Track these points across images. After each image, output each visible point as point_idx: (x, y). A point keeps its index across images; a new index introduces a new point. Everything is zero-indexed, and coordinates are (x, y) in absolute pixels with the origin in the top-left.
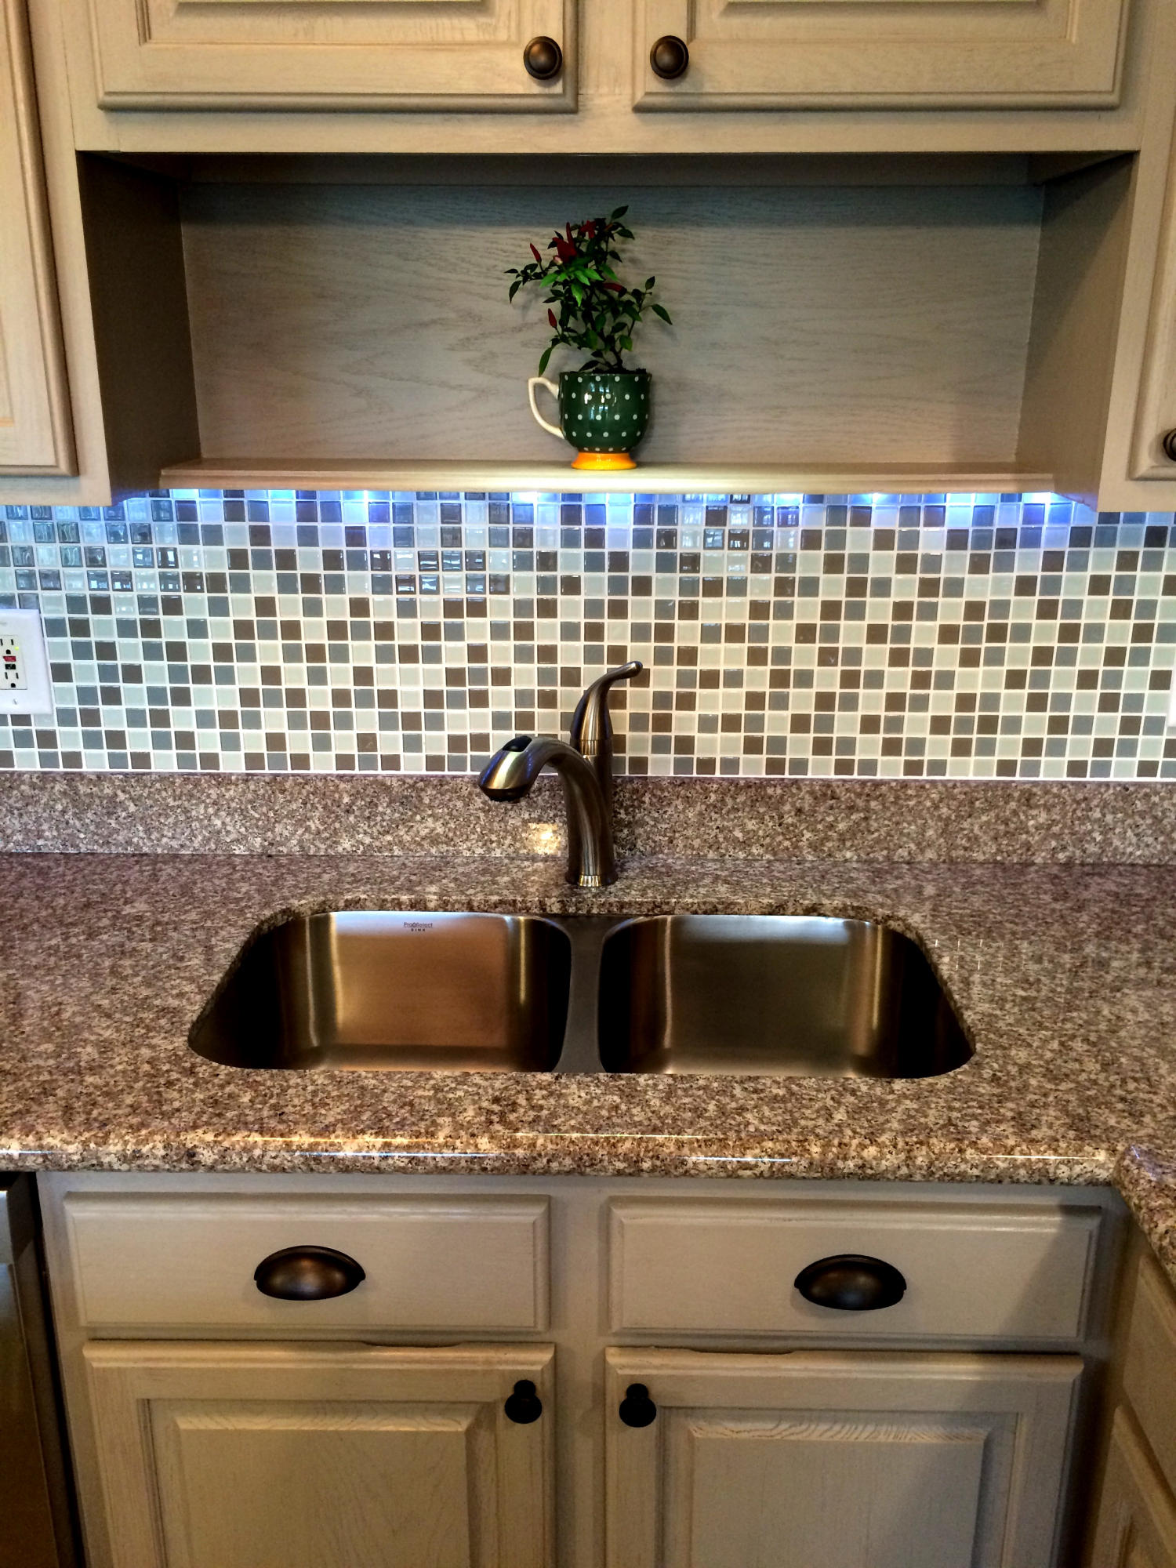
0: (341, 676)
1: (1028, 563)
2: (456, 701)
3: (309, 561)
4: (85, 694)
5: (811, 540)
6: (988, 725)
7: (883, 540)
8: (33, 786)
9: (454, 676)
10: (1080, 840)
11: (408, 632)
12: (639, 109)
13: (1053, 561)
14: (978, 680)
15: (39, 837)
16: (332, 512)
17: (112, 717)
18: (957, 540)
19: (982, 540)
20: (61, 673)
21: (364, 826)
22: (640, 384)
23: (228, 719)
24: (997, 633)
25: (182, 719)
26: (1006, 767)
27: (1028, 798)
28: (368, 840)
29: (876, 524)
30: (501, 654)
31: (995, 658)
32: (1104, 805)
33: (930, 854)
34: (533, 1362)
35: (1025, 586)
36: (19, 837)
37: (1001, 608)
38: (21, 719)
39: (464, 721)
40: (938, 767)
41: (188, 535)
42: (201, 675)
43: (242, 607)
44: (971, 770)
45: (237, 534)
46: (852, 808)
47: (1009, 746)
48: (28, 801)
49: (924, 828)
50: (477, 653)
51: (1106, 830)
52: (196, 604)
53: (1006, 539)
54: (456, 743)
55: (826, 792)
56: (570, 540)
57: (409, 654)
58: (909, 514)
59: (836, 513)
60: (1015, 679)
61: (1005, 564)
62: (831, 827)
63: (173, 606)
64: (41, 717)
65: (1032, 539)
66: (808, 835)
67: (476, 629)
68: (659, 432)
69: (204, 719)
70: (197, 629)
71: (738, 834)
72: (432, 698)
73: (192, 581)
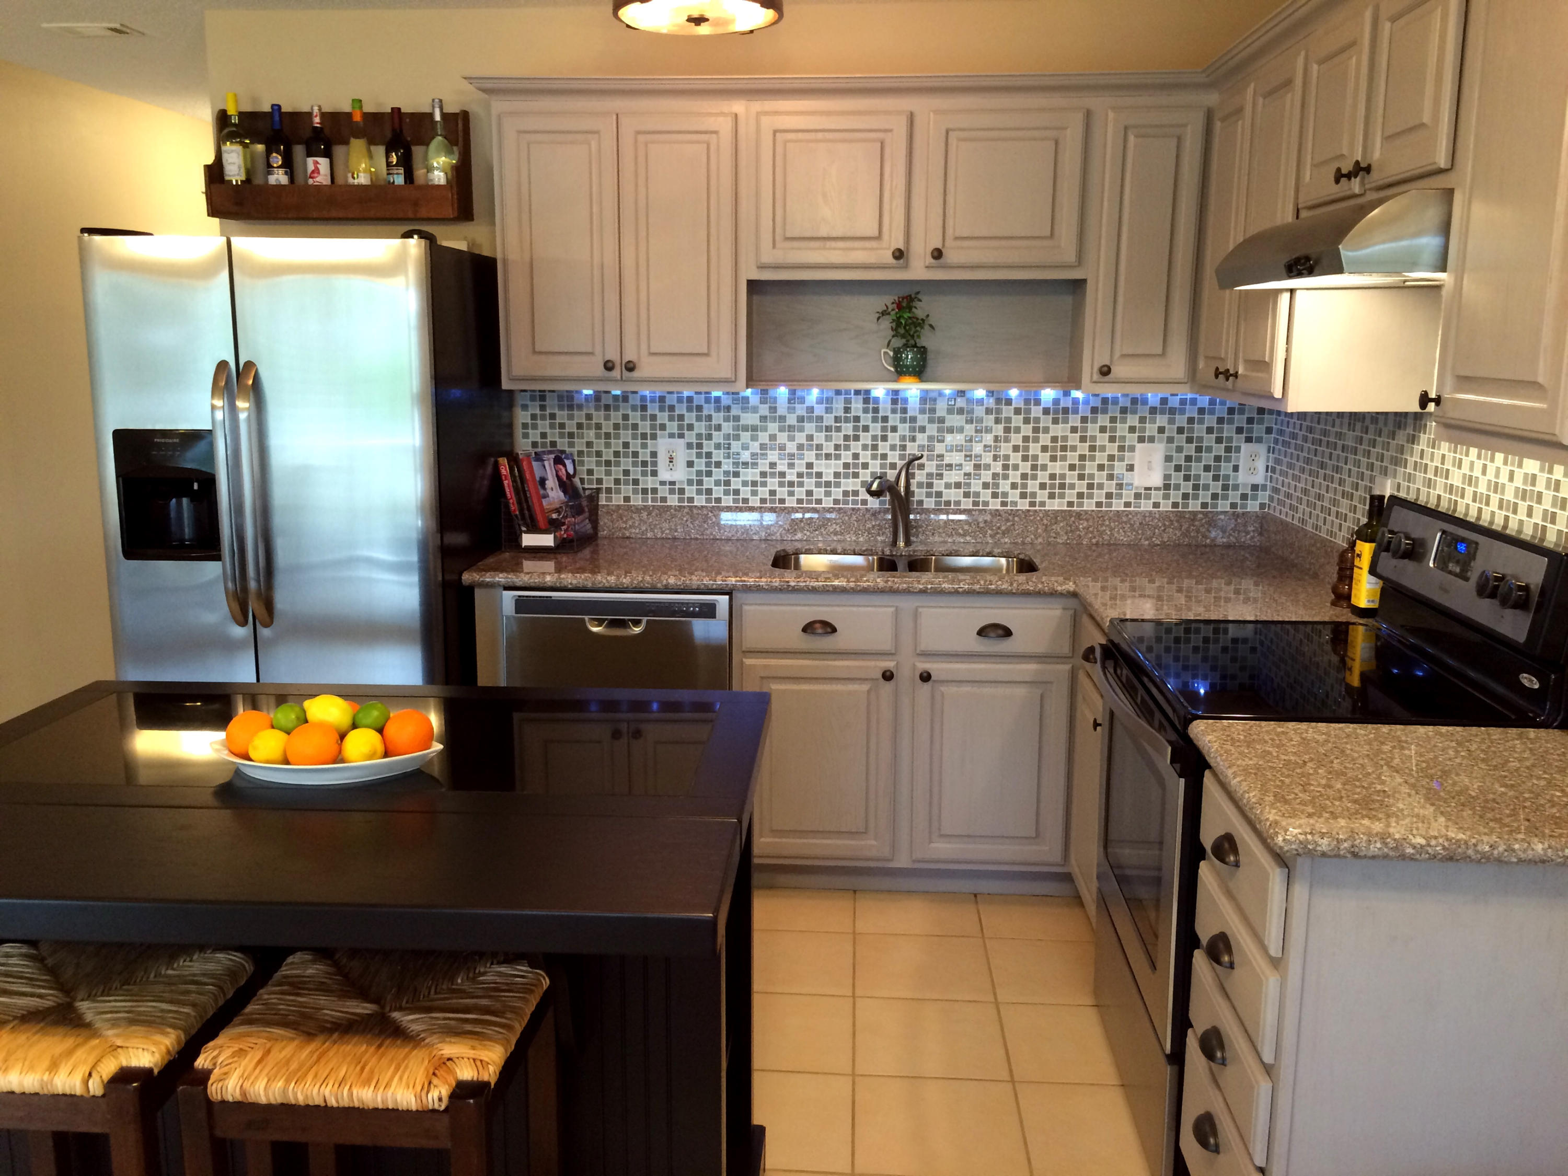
0: (800, 466)
1: (1074, 420)
2: (846, 476)
3: (792, 420)
4: (699, 473)
5: (988, 411)
6: (1062, 486)
7: (1017, 411)
8: (676, 510)
9: (846, 466)
10: (1101, 534)
11: (829, 448)
12: (927, 267)
13: (1084, 420)
14: (1057, 468)
15: (676, 531)
16: (802, 400)
17: (708, 483)
18: (1046, 411)
19: (1056, 412)
20: (690, 464)
21: (807, 527)
22: (923, 351)
23: (754, 484)
24: (1064, 448)
25: (736, 483)
26: (1070, 504)
27: (1079, 515)
28: (808, 533)
29: (1014, 405)
30: (866, 456)
31: (1064, 458)
32: (1110, 519)
33: (1040, 540)
34: (889, 664)
35: (1074, 430)
36: (667, 531)
37: (1065, 438)
38: (672, 483)
39: (850, 484)
40: (1043, 504)
41: (745, 409)
42: (745, 465)
43: (764, 437)
44: (1056, 505)
45: (764, 410)
46: (1008, 520)
47: (1071, 495)
48: (673, 516)
49: (1037, 528)
50: (856, 456)
51: (1111, 530)
52: (745, 436)
53: (1066, 411)
54: (846, 493)
55: (996, 513)
56: (894, 411)
57: (828, 456)
58: (1027, 402)
59: (998, 401)
60: (1072, 467)
61: (1066, 421)
62: (999, 528)
63: (737, 438)
64: (681, 482)
65: (1076, 411)
66: (989, 532)
67: (856, 447)
68: (929, 370)
69: (745, 484)
70: (745, 446)
71: (961, 531)
72: (837, 475)
73: (745, 428)
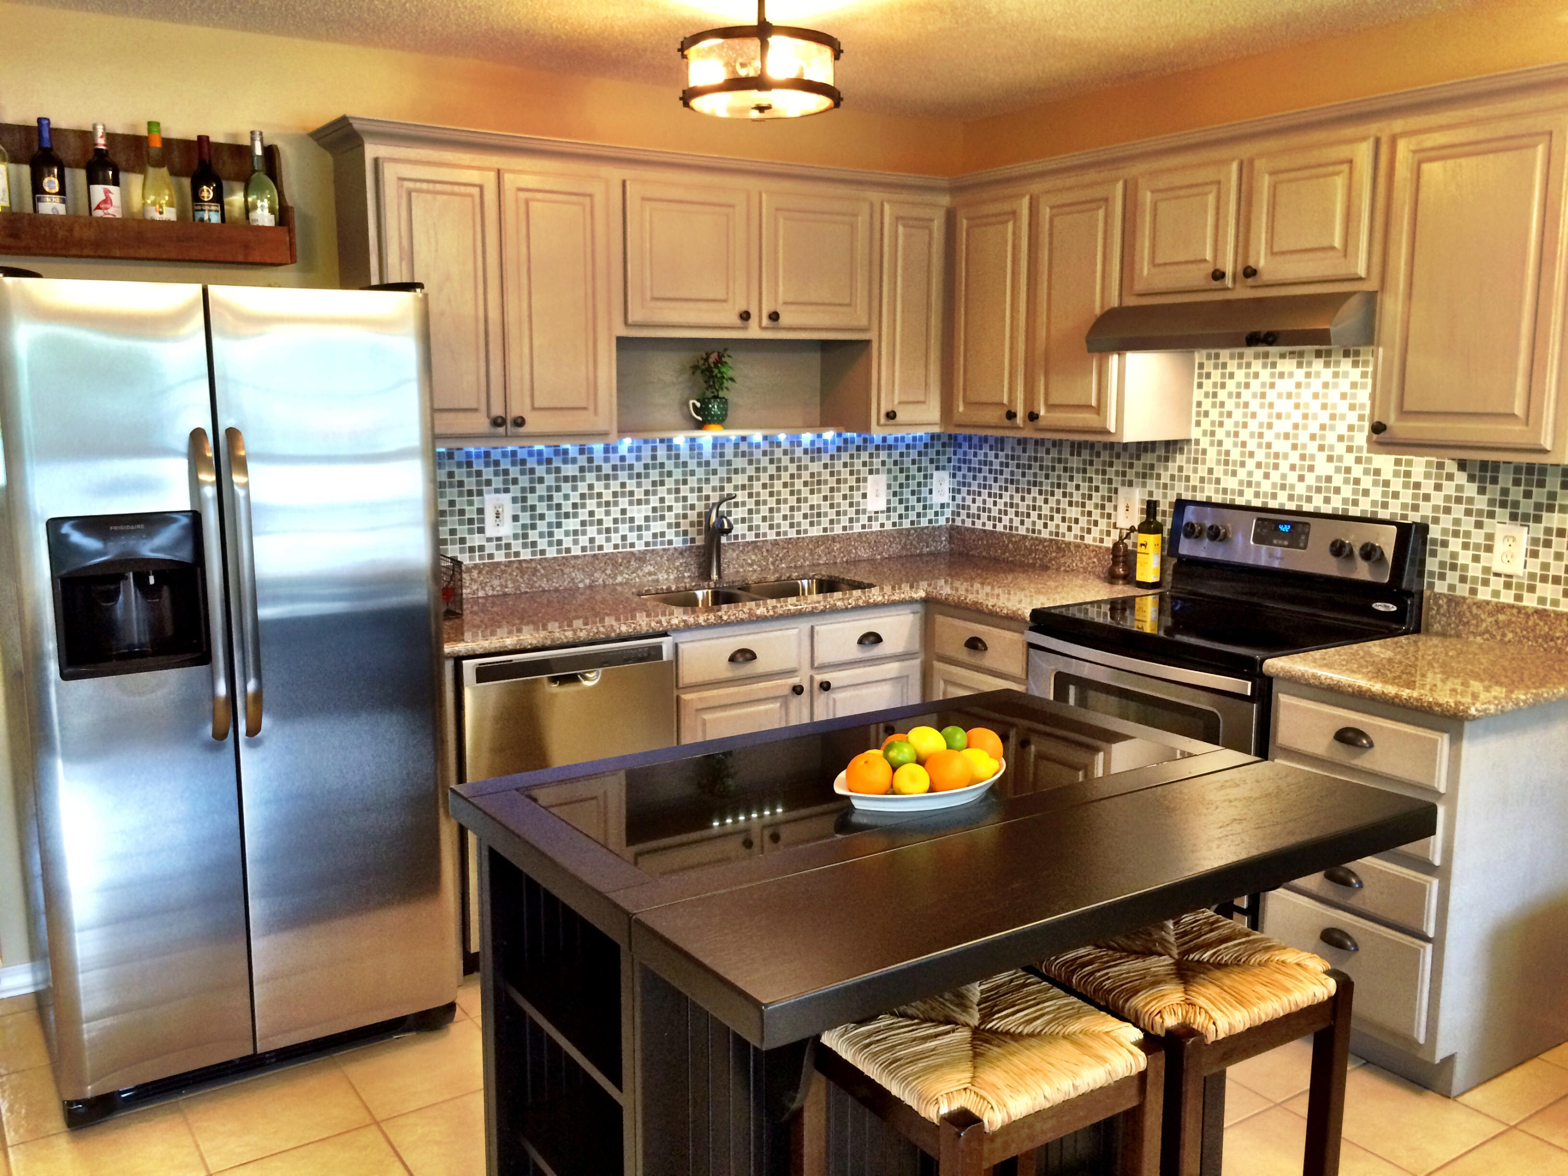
0: (615, 512)
1: (826, 459)
2: (655, 519)
3: (607, 469)
4: (524, 527)
5: (765, 453)
6: (819, 515)
7: (785, 452)
8: (506, 566)
9: (654, 510)
10: (850, 552)
11: (639, 494)
12: (763, 328)
13: (832, 458)
14: (815, 499)
15: (507, 587)
16: (615, 450)
17: (533, 535)
18: (806, 451)
19: (813, 451)
20: (516, 518)
21: (626, 571)
22: (724, 401)
23: (575, 532)
24: (819, 482)
25: (559, 534)
26: (825, 530)
27: (834, 539)
28: (627, 576)
29: (783, 448)
30: (670, 500)
31: (819, 491)
32: (855, 540)
33: (807, 563)
35: (826, 466)
36: (498, 588)
37: (819, 474)
38: (499, 539)
39: (657, 526)
40: (806, 531)
41: (565, 461)
42: (567, 515)
43: (582, 487)
44: (815, 532)
45: (582, 460)
46: (783, 548)
47: (825, 522)
48: (503, 572)
49: (805, 553)
50: (662, 500)
51: (856, 549)
52: (566, 487)
53: (819, 450)
54: (655, 536)
55: (775, 543)
56: (692, 457)
57: (639, 502)
58: (792, 443)
59: (771, 444)
60: (825, 498)
61: (820, 459)
62: (777, 555)
63: (558, 489)
64: (507, 537)
65: (826, 451)
66: (771, 559)
67: (662, 491)
68: (729, 419)
69: (567, 533)
70: (566, 497)
71: (749, 561)
72: (647, 519)
73: (566, 479)
